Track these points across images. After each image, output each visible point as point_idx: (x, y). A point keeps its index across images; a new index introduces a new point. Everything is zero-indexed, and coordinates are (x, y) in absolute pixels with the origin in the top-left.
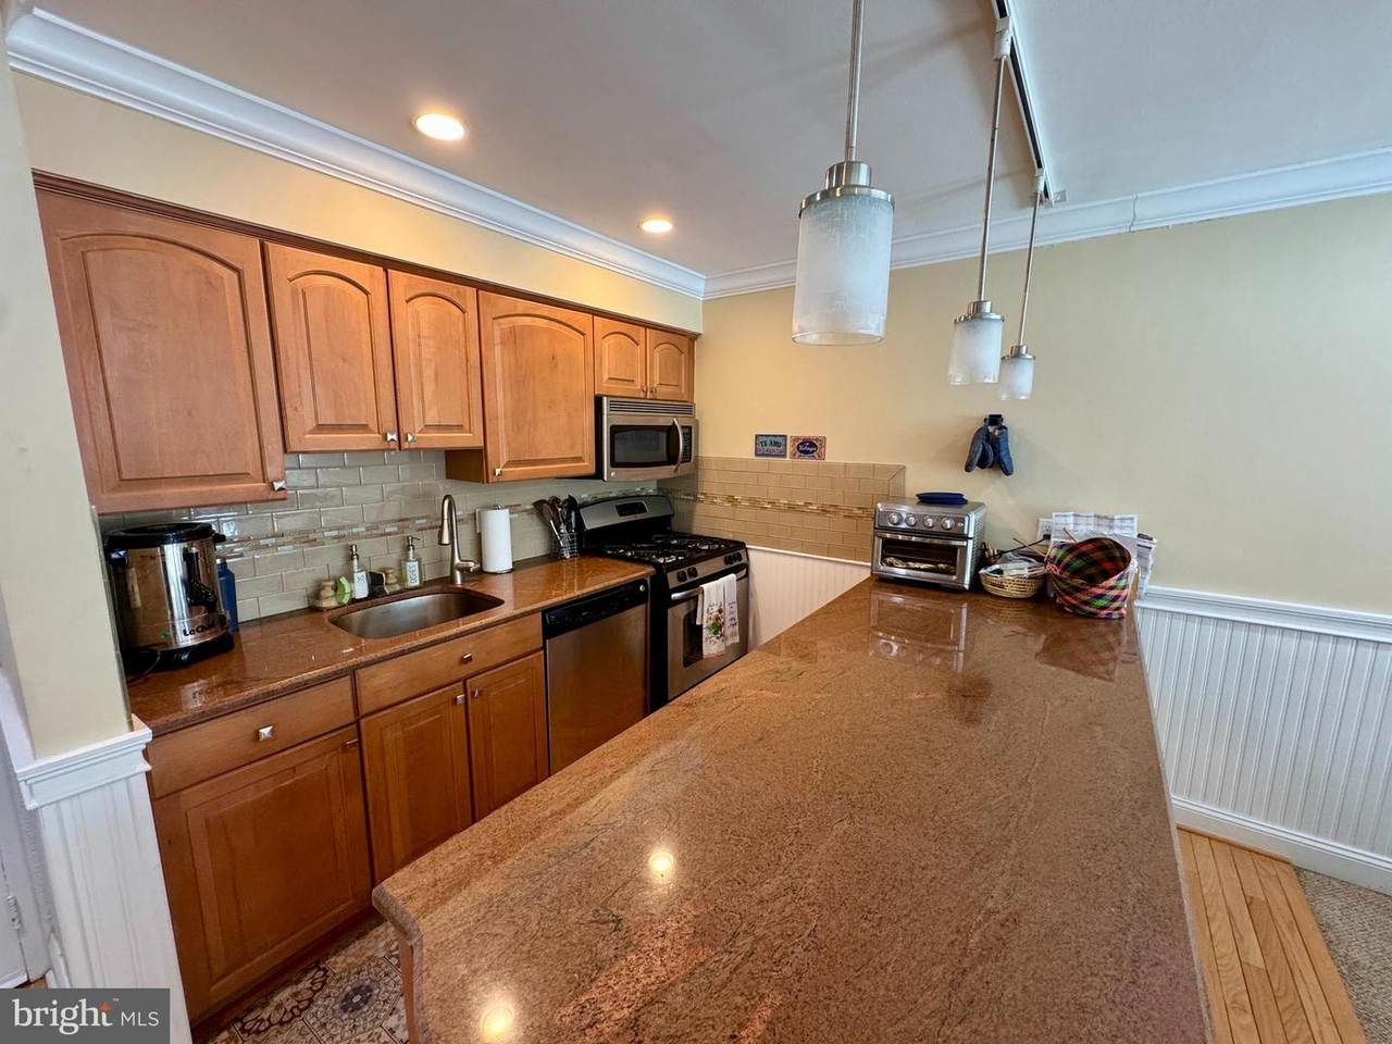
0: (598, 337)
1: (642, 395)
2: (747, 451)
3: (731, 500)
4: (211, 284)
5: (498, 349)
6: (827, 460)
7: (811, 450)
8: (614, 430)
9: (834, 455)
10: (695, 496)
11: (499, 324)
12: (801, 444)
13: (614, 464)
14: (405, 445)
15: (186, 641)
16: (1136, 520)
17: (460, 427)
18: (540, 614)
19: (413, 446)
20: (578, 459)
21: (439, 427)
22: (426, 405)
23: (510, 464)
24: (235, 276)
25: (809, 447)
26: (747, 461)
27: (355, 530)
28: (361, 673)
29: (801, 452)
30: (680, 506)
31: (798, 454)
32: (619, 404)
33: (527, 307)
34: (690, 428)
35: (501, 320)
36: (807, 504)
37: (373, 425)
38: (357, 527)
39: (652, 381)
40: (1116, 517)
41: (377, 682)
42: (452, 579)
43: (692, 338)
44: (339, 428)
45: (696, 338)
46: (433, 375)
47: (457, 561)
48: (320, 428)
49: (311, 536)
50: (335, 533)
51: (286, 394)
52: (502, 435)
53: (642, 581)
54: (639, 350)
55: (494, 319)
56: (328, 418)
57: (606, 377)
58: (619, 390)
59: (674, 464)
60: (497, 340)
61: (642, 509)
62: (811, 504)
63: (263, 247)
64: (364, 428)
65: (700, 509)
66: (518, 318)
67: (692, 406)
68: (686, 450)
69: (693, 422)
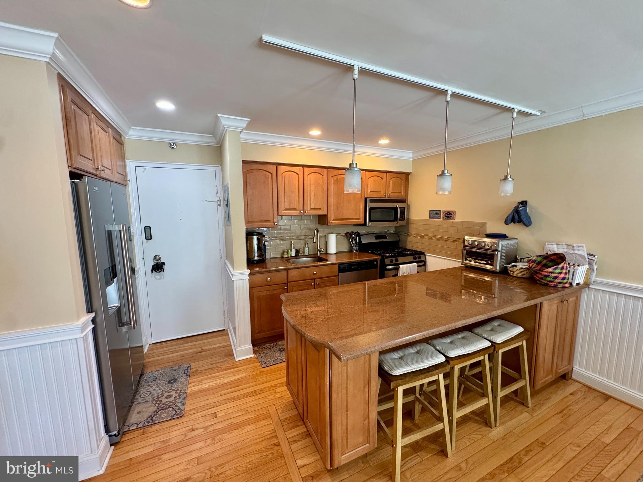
0: (367, 178)
1: (384, 197)
2: (426, 216)
3: (420, 235)
4: (266, 177)
5: (332, 186)
6: (456, 220)
7: (450, 216)
8: (371, 209)
9: (459, 218)
10: (408, 234)
11: (333, 178)
12: (446, 214)
13: (370, 220)
14: (305, 214)
15: (256, 258)
16: (585, 247)
17: (320, 209)
18: (338, 265)
19: (307, 214)
20: (358, 219)
21: (315, 209)
22: (311, 203)
23: (334, 220)
24: (271, 175)
25: (449, 215)
26: (426, 221)
27: (293, 237)
28: (289, 271)
29: (446, 217)
30: (402, 238)
31: (445, 217)
32: (373, 200)
33: (342, 172)
34: (404, 208)
35: (334, 177)
36: (448, 238)
37: (298, 209)
38: (294, 236)
39: (389, 191)
40: (574, 245)
41: (292, 274)
42: (317, 254)
43: (407, 175)
44: (290, 209)
45: (410, 174)
46: (313, 195)
47: (319, 248)
48: (286, 210)
49: (283, 238)
50: (288, 238)
51: (279, 202)
52: (332, 212)
53: (376, 260)
54: (383, 181)
56: (287, 207)
57: (369, 191)
58: (375, 195)
59: (396, 221)
60: (332, 182)
61: (385, 237)
62: (449, 238)
63: (277, 167)
64: (295, 209)
65: (409, 239)
66: (339, 176)
67: (406, 200)
68: (403, 216)
69: (406, 206)
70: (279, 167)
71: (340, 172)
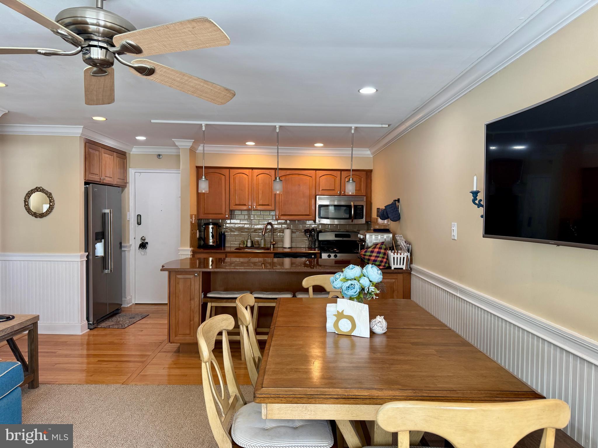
0: (318, 177)
4: (221, 179)
8: (320, 206)
13: (320, 217)
17: (268, 205)
18: (273, 254)
19: (255, 209)
20: (308, 215)
21: (262, 205)
22: (259, 199)
23: (282, 215)
32: (323, 198)
35: (283, 177)
42: (271, 247)
44: (239, 205)
46: (261, 193)
48: (236, 205)
53: (314, 254)
54: (337, 179)
56: (237, 203)
57: (321, 189)
58: (327, 193)
59: (351, 219)
61: (349, 236)
63: (229, 170)
64: (245, 205)
66: (287, 176)
67: (365, 198)
68: (360, 214)
69: (364, 204)
70: (231, 170)
71: (288, 172)
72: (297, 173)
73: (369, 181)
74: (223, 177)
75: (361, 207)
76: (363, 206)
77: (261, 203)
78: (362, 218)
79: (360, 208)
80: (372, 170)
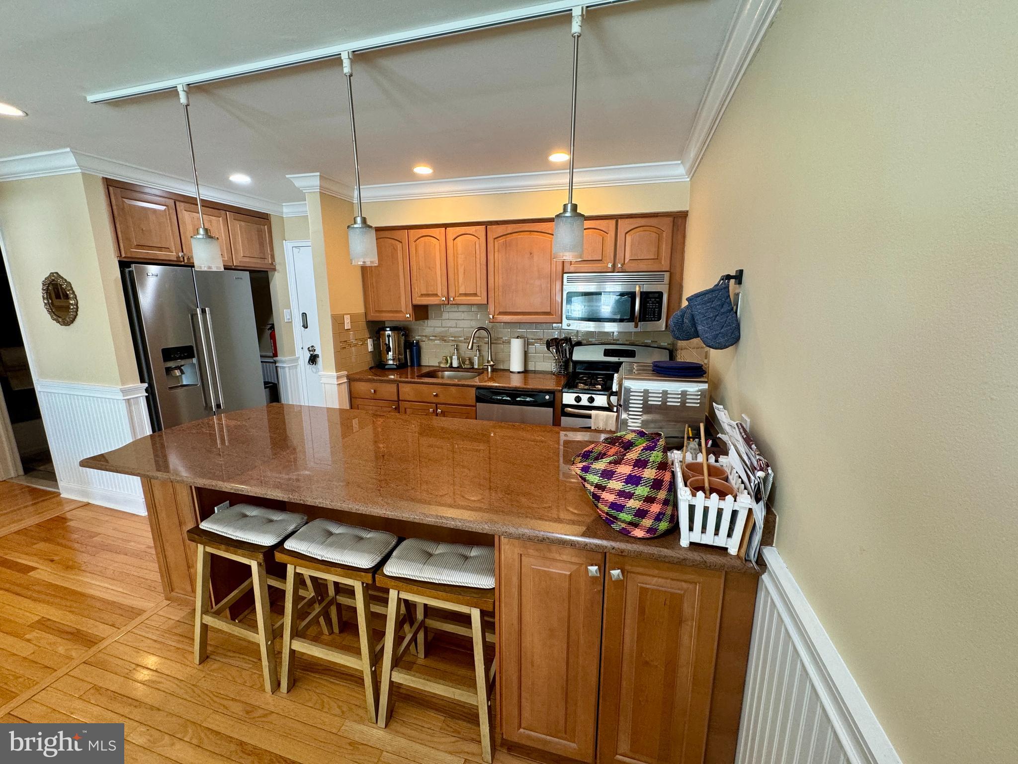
4: (395, 249)
5: (496, 254)
8: (570, 295)
11: (498, 241)
13: (568, 317)
17: (475, 295)
18: (475, 389)
19: (454, 302)
20: (548, 313)
21: (466, 295)
22: (460, 284)
23: (501, 313)
24: (402, 245)
28: (401, 385)
32: (576, 278)
35: (499, 239)
39: (622, 258)
44: (428, 295)
45: (687, 215)
46: (463, 271)
48: (422, 295)
51: (412, 284)
52: (496, 300)
53: (549, 393)
54: (609, 237)
55: (495, 239)
56: (424, 292)
58: (585, 268)
59: (633, 321)
60: (496, 248)
61: (630, 354)
63: (408, 232)
64: (436, 295)
66: (509, 235)
67: (667, 275)
68: (654, 311)
69: (663, 288)
70: (412, 232)
71: (510, 228)
72: (527, 229)
73: (680, 237)
74: (399, 246)
75: (657, 295)
76: (660, 294)
77: (462, 291)
78: (659, 318)
79: (655, 298)
80: (687, 212)
